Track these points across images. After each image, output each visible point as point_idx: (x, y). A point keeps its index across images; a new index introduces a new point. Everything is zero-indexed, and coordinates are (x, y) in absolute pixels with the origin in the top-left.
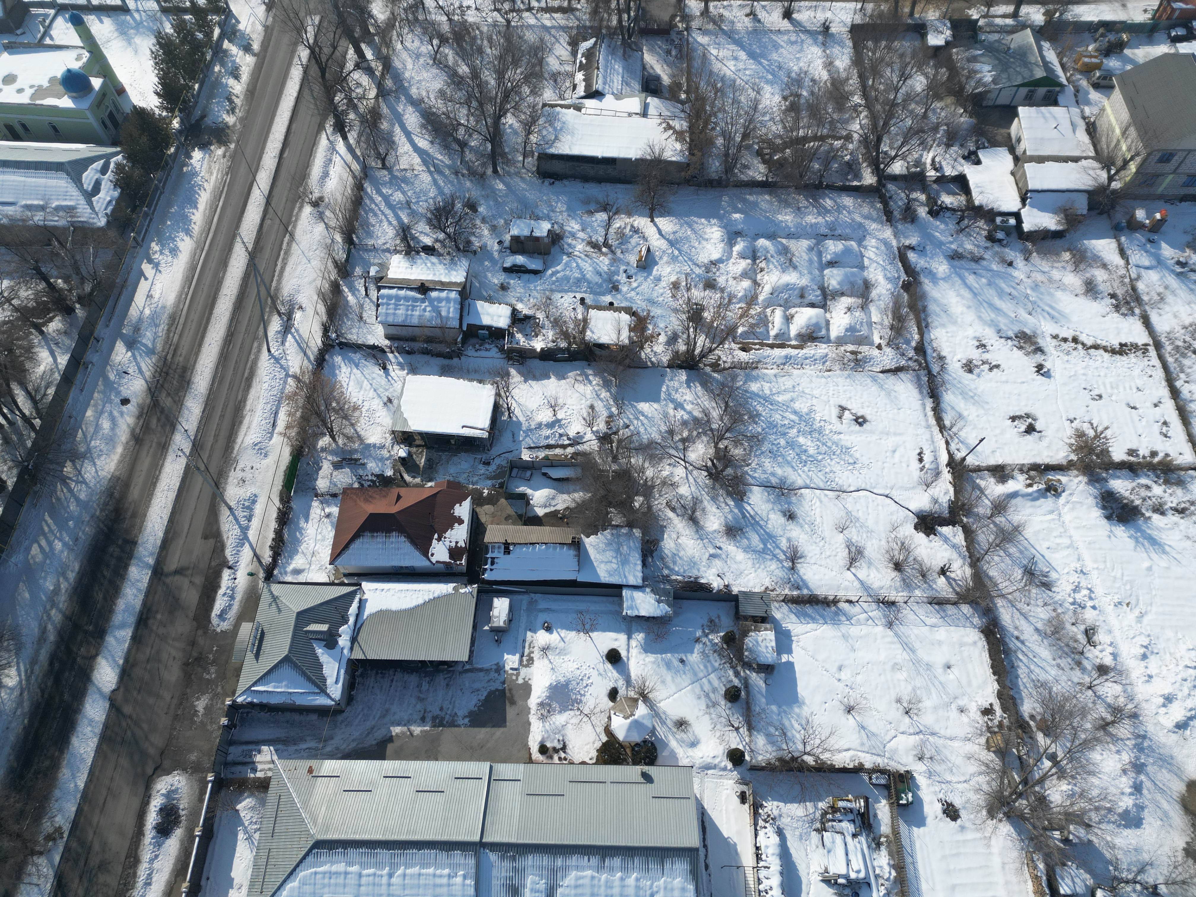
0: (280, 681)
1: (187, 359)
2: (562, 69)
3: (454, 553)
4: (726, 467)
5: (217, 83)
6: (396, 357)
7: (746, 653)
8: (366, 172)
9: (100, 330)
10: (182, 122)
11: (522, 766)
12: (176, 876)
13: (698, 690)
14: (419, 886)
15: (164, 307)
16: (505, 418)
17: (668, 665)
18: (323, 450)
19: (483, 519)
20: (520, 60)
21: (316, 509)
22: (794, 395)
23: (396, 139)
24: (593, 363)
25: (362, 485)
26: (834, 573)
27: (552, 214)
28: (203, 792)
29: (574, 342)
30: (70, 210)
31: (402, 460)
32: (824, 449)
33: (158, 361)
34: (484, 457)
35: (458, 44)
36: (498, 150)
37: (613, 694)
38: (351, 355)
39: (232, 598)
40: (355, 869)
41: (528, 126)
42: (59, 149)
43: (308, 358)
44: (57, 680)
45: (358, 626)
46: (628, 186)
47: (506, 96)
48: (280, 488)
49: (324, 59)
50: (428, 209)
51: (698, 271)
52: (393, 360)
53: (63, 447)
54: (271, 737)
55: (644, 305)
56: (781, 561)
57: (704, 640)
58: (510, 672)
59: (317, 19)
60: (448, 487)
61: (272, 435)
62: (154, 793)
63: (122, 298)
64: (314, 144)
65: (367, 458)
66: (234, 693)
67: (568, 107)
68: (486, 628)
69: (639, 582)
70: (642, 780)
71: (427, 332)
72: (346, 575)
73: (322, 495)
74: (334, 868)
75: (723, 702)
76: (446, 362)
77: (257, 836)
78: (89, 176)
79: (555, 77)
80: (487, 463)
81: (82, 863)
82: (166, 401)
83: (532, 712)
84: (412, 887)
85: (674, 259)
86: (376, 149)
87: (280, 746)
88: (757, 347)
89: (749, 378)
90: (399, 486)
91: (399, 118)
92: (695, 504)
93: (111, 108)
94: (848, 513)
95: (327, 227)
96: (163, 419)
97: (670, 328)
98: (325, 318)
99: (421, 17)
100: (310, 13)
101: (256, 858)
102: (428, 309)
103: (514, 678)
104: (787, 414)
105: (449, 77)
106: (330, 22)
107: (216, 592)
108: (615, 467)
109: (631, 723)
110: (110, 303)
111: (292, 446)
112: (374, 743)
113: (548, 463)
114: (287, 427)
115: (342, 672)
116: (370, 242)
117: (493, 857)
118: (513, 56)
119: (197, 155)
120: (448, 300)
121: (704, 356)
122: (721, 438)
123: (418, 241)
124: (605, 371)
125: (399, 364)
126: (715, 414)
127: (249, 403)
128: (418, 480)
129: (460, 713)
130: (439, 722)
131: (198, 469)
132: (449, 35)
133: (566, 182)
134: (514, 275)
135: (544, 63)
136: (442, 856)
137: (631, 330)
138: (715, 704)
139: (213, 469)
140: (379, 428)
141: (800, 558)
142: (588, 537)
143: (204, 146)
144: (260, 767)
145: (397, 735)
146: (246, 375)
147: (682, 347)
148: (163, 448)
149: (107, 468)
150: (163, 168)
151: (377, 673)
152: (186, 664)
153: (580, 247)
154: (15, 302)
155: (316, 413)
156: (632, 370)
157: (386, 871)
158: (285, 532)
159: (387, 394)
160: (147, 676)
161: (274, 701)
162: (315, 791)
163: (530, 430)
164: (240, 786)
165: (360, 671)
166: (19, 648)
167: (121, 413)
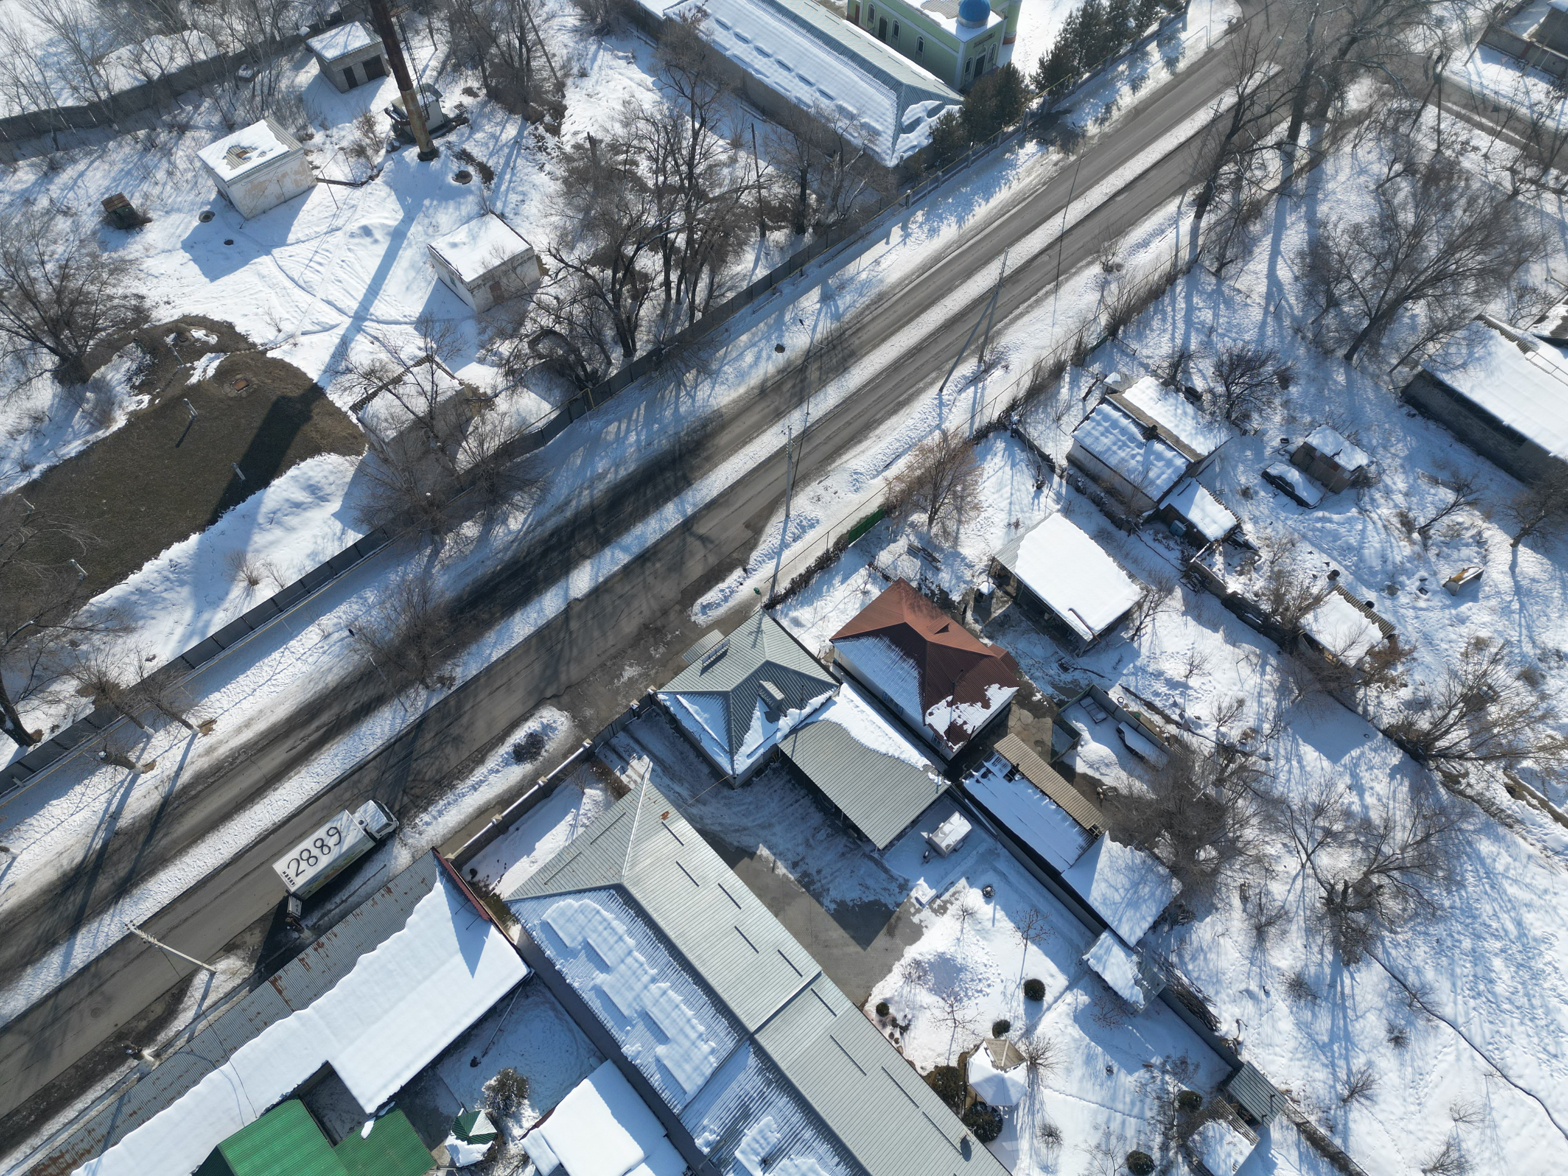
0: (704, 711)
1: (862, 346)
2: (1543, 288)
3: (954, 730)
4: (1359, 909)
5: (1109, 85)
6: (1061, 485)
7: (1196, 1137)
8: (1192, 267)
9: (810, 266)
10: (1042, 106)
11: (849, 1004)
12: (498, 803)
13: (1101, 1119)
14: (668, 1016)
15: (881, 281)
16: (1126, 635)
17: (1089, 1059)
18: (913, 525)
19: (1012, 722)
20: (1492, 245)
21: (860, 578)
22: (1537, 902)
23: (1257, 250)
24: (1286, 656)
25: (920, 589)
26: (1399, 1157)
27: (1380, 450)
28: (571, 751)
29: (1282, 615)
30: (874, 133)
31: (979, 595)
32: (1522, 1001)
33: (836, 330)
34: (1067, 659)
35: (1425, 185)
36: (1373, 335)
37: (1001, 1028)
38: (1017, 450)
39: (726, 599)
40: (631, 942)
41: (1435, 331)
42: (908, 67)
43: (972, 424)
44: (544, 554)
45: (809, 721)
46: (1515, 482)
47: (1437, 279)
49: (1248, 116)
50: (1229, 351)
51: (1528, 648)
52: (1055, 486)
53: (701, 353)
54: (658, 754)
55: (1414, 636)
56: (1336, 1078)
57: (1157, 1073)
58: (914, 901)
59: (1275, 69)
60: (1003, 659)
61: (878, 475)
62: (537, 715)
63: (854, 247)
64: (1159, 203)
65: (947, 565)
66: (661, 686)
67: (1511, 337)
68: (925, 834)
69: (1132, 941)
70: (958, 1146)
71: (1117, 482)
72: (836, 663)
73: (876, 569)
74: (615, 923)
75: (1120, 1160)
76: (1111, 527)
77: (581, 830)
78: (915, 110)
79: (1524, 291)
80: (1065, 668)
81: (447, 723)
82: (813, 374)
83: (903, 961)
84: (662, 1010)
85: (1505, 611)
86: (1224, 248)
87: (658, 769)
88: (1535, 802)
89: (1486, 830)
90: (954, 618)
91: (1279, 228)
92: (1279, 917)
93: (987, 53)
94: (1487, 1107)
95: (1102, 300)
96: (797, 389)
97: (1427, 688)
98: (1021, 394)
99: (1403, 130)
100: (1272, 59)
101: (566, 848)
102: (1139, 458)
103: (912, 910)
104: (1504, 917)
105: (1381, 216)
106: (1287, 80)
107: (717, 583)
108: (1211, 791)
109: (996, 1076)
110: (839, 246)
111: (887, 499)
112: (736, 844)
113: (1134, 722)
114: (897, 478)
115: (761, 751)
116: (1134, 345)
117: (752, 1061)
118: (1487, 237)
119: (1031, 147)
120: (1169, 463)
121: (1445, 756)
122: (1383, 870)
123: (1189, 378)
124: (1293, 674)
125: (1058, 495)
126: (1400, 836)
127: (883, 427)
128: (978, 627)
129: (833, 893)
130: (806, 881)
131: (790, 457)
132: (1422, 168)
133: (1432, 425)
134: (1271, 488)
135: (1524, 266)
136: (709, 1011)
137: (1370, 652)
138: (1108, 1153)
139: (802, 467)
140: (983, 545)
141: (1367, 1098)
142: (1113, 839)
143: (1044, 143)
144: (630, 772)
145: (761, 856)
146: (901, 398)
147: (1423, 723)
148: (778, 415)
149: (720, 399)
150: (988, 143)
151: (790, 781)
152: (646, 626)
153: (1385, 511)
154: (764, 192)
155: (935, 484)
156: (1330, 699)
157: (653, 972)
158: (816, 576)
159: (1020, 516)
160: (609, 609)
161: (686, 724)
162: (654, 838)
163: (1143, 670)
164: (602, 774)
165: (777, 764)
166: (540, 502)
167: (769, 357)
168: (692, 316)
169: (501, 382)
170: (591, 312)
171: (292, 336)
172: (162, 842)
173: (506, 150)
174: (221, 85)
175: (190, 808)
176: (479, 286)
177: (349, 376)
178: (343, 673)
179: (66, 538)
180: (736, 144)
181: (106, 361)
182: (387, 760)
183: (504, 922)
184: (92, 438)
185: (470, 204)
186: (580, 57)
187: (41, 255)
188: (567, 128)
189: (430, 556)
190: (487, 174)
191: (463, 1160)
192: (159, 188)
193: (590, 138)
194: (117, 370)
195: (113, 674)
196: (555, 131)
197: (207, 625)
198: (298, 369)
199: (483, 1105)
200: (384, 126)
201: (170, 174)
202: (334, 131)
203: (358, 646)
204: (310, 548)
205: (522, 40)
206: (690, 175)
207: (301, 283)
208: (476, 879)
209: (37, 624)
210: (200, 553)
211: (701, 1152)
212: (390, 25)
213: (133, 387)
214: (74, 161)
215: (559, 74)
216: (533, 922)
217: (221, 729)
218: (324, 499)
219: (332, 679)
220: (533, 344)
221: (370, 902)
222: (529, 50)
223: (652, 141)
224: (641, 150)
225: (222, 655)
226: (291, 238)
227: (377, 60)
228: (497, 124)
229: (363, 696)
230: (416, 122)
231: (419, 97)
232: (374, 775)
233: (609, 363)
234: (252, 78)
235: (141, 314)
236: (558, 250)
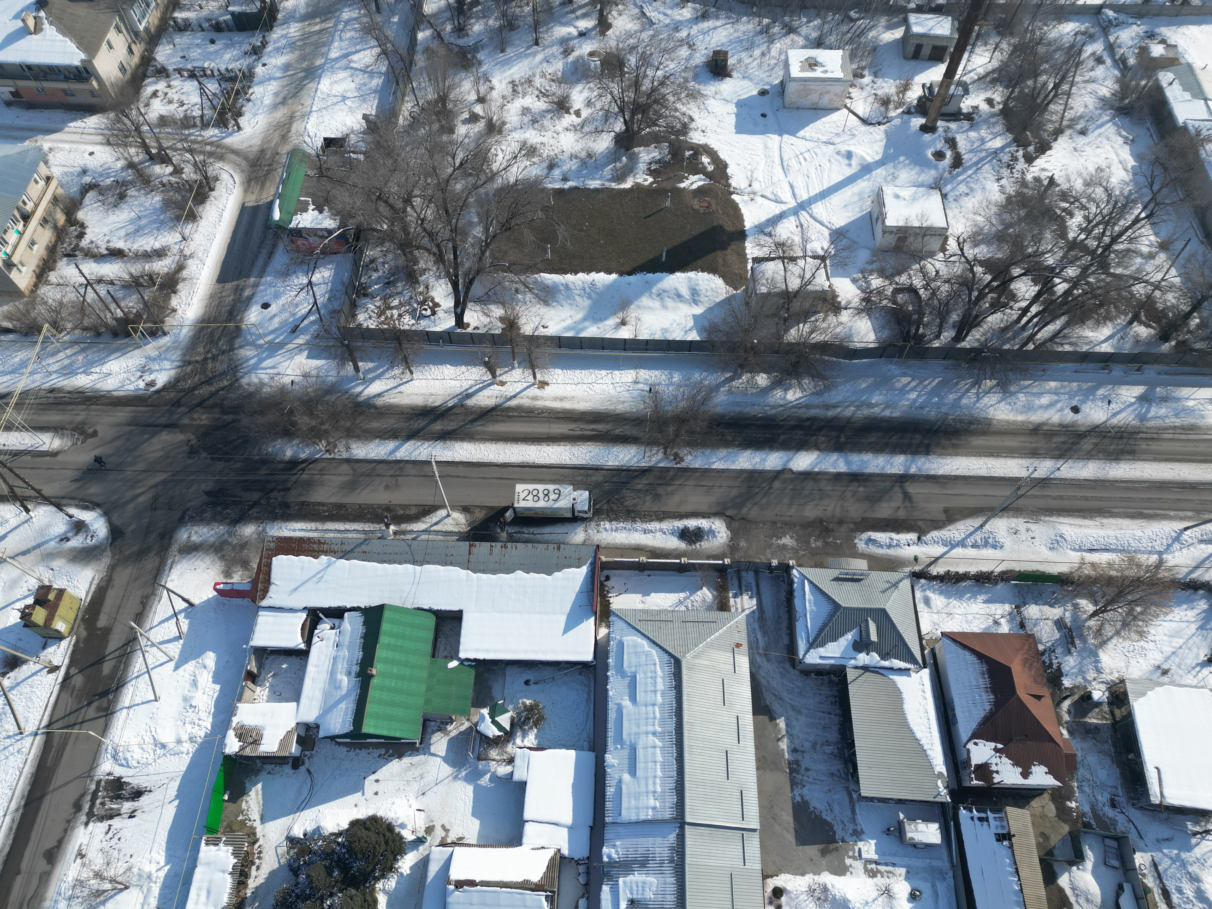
0: (816, 604)
1: (1145, 452)
3: (984, 770)
9: (1150, 371)
11: (758, 867)
12: (651, 551)
14: (646, 763)
15: (1203, 417)
16: (1190, 826)
18: (1076, 606)
19: (1035, 803)
21: (1001, 609)
25: (1043, 654)
28: (715, 557)
31: (1087, 697)
33: (1133, 427)
34: (1122, 799)
39: (890, 546)
40: (659, 699)
43: (1191, 572)
45: (881, 671)
48: (1017, 569)
53: (1010, 374)
54: (764, 605)
58: (857, 849)
60: (1067, 755)
61: (1078, 551)
62: (712, 520)
65: (1080, 655)
66: (800, 565)
68: (902, 816)
72: (933, 651)
73: (1019, 613)
74: (659, 680)
77: (683, 608)
80: (1113, 804)
81: (659, 482)
82: (1087, 444)
83: (816, 878)
84: (645, 756)
87: (757, 614)
90: (1053, 695)
96: (1065, 446)
101: (667, 611)
103: (851, 853)
107: (892, 531)
111: (1071, 573)
112: (768, 702)
113: (1141, 893)
114: (1093, 565)
115: (832, 662)
117: (672, 838)
127: (1112, 521)
128: (1066, 717)
129: (805, 791)
130: (794, 768)
131: (1018, 489)
136: (671, 783)
139: (1021, 502)
140: (1122, 664)
144: (738, 600)
145: (777, 725)
146: (1146, 511)
148: (1034, 454)
149: (998, 413)
151: (835, 697)
152: (821, 521)
154: (1157, 293)
155: (1121, 592)
157: (659, 729)
158: (968, 583)
159: (1174, 668)
160: (806, 492)
161: (797, 602)
162: (721, 653)
163: (1184, 864)
164: (721, 587)
165: (835, 679)
166: (818, 394)
167: (1061, 410)
168: (1026, 344)
169: (856, 302)
170: (954, 296)
171: (754, 193)
172: (478, 428)
173: (984, 154)
174: (834, 15)
175: (503, 421)
176: (892, 232)
177: (767, 238)
178: (628, 409)
179: (555, 231)
180: (1164, 246)
181: (647, 145)
182: (613, 476)
183: (601, 621)
184: (607, 184)
185: (930, 175)
186: (1091, 119)
187: (660, 63)
188: (1040, 162)
189: (727, 379)
190: (957, 162)
191: (482, 728)
192: (750, 60)
193: (1052, 180)
194: (648, 154)
195: (522, 321)
196: (1030, 159)
197: (583, 330)
198: (742, 215)
199: (515, 709)
200: (914, 94)
201: (763, 54)
202: (879, 81)
203: (647, 401)
204: (666, 324)
205: (1056, 86)
206: (1107, 247)
207: (785, 164)
208: (606, 583)
209: (508, 268)
210: (610, 288)
211: (602, 857)
212: (971, 30)
213: (649, 169)
214: (717, 18)
215: (1065, 123)
216: (616, 636)
217: (548, 391)
218: (696, 302)
219: (621, 408)
220: (896, 291)
221: (545, 546)
222: (1055, 95)
223: (1098, 207)
224: (1083, 208)
225: (578, 351)
226: (801, 133)
227: (944, 49)
228: (992, 133)
229: (628, 430)
230: (937, 103)
231: (953, 87)
232: (600, 479)
233: (938, 337)
234: (855, 20)
235: (685, 129)
236: (964, 241)
